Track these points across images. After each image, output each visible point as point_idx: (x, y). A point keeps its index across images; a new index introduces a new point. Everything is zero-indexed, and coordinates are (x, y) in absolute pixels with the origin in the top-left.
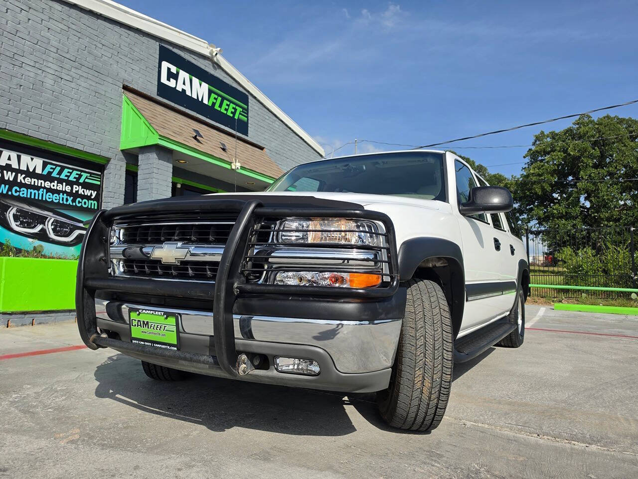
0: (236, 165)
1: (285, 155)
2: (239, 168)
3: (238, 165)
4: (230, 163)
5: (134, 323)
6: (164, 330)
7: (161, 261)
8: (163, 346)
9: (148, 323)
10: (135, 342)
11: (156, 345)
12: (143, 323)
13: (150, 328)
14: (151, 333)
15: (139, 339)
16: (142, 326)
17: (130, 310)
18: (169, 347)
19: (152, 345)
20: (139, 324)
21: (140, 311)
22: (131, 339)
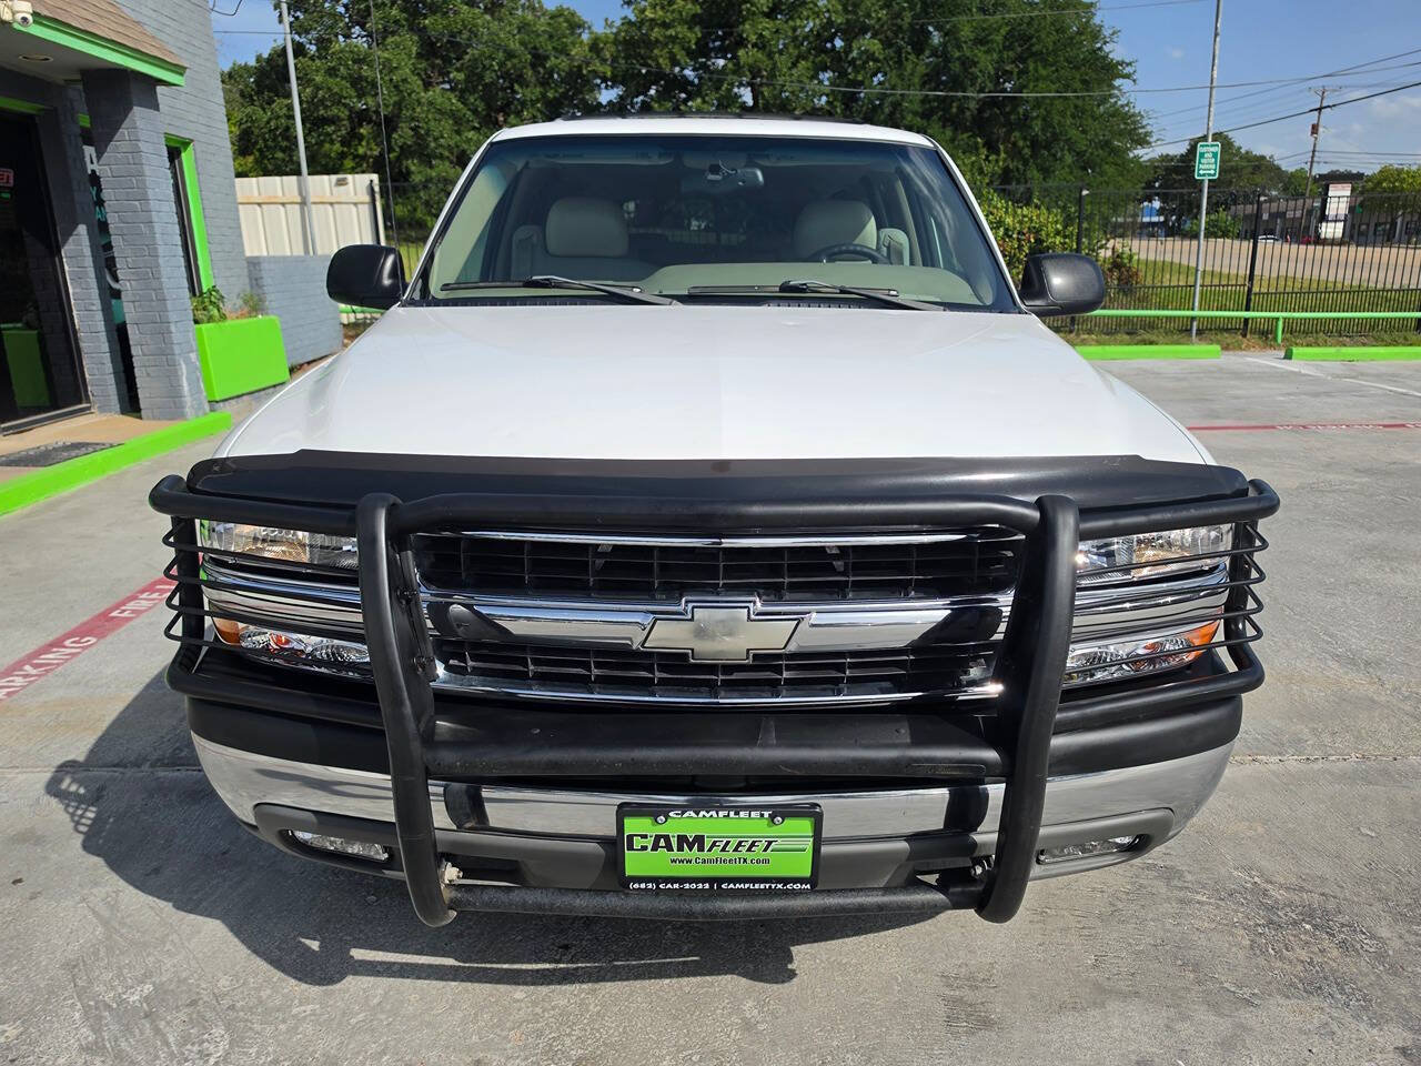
0: (16, 9)
2: (31, 19)
3: (24, 8)
5: (638, 843)
6: (765, 850)
7: (686, 654)
8: (757, 886)
9: (700, 840)
10: (643, 886)
11: (732, 886)
12: (682, 839)
13: (710, 850)
14: (710, 861)
15: (656, 880)
16: (675, 848)
17: (623, 811)
18: (780, 886)
19: (712, 887)
20: (662, 843)
21: (671, 814)
22: (624, 882)
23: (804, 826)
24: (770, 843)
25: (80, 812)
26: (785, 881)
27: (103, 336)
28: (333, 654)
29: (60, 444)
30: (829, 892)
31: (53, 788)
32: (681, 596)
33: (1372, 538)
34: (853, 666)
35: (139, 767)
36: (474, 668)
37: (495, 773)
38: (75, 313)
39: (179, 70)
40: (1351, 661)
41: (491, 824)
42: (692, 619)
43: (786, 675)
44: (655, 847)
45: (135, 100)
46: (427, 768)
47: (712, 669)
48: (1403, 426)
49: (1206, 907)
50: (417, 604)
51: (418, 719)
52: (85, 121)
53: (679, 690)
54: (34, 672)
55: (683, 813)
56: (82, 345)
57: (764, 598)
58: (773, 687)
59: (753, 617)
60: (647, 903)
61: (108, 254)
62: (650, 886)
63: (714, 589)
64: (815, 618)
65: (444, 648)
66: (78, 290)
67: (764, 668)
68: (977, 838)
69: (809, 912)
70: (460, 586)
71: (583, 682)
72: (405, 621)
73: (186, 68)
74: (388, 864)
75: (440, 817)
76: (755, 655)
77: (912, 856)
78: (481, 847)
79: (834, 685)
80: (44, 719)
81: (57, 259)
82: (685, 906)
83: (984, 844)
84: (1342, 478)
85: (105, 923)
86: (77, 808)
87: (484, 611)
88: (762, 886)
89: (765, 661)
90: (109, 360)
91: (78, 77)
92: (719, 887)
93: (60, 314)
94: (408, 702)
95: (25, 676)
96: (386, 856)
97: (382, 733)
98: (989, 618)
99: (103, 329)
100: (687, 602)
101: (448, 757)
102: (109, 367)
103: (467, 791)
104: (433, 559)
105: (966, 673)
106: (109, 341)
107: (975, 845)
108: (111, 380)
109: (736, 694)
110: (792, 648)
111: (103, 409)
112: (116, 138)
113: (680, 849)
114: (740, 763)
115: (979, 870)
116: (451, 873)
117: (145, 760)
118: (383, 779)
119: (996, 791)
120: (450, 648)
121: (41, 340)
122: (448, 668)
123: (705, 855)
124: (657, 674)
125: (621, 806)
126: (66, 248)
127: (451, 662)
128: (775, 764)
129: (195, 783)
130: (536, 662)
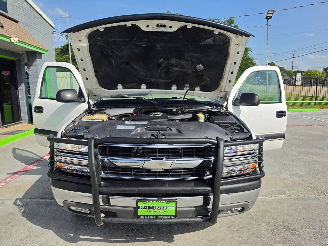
0: (15, 40)
1: (31, 27)
2: (18, 42)
3: (17, 40)
4: (10, 38)
5: (140, 208)
6: (166, 209)
7: (151, 169)
8: (164, 217)
9: (153, 207)
10: (141, 217)
11: (159, 217)
12: (149, 207)
13: (155, 209)
14: (155, 211)
15: (144, 216)
16: (148, 209)
17: (138, 201)
18: (169, 217)
19: (155, 217)
20: (145, 208)
21: (147, 201)
22: (137, 216)
23: (174, 204)
24: (167, 208)
25: (21, 209)
26: (170, 216)
27: (26, 107)
28: (81, 170)
29: (15, 130)
30: (179, 218)
31: (15, 204)
32: (150, 157)
33: (303, 150)
34: (183, 172)
35: (35, 199)
36: (109, 172)
37: (113, 192)
38: (20, 102)
39: (47, 51)
40: (297, 175)
41: (111, 205)
42: (152, 162)
43: (170, 173)
44: (144, 209)
45: (37, 57)
46: (99, 191)
47: (156, 172)
48: (311, 126)
49: (263, 226)
50: (98, 159)
51: (98, 181)
52: (26, 61)
53: (149, 177)
54: (11, 179)
55: (150, 201)
56: (21, 108)
57: (166, 158)
58: (168, 176)
59: (164, 161)
60: (142, 221)
61: (29, 89)
62: (143, 217)
63: (156, 156)
64: (176, 162)
65: (103, 168)
66: (21, 97)
67: (166, 172)
68: (208, 207)
69: (175, 222)
70: (107, 156)
71: (130, 175)
72: (96, 162)
73: (48, 51)
74: (90, 214)
75: (101, 203)
76: (164, 169)
77: (195, 211)
78: (109, 209)
79: (180, 175)
80: (13, 189)
81: (17, 90)
82: (150, 221)
83: (210, 208)
84: (298, 137)
85: (29, 231)
86: (21, 208)
87: (111, 161)
88: (165, 217)
89: (166, 170)
90: (27, 112)
91: (26, 53)
92: (157, 217)
93: (17, 102)
94: (96, 178)
95: (9, 180)
96: (89, 212)
97: (91, 185)
98: (210, 162)
99: (26, 105)
100: (151, 159)
101: (104, 189)
102: (27, 113)
103: (107, 197)
104: (102, 150)
105: (206, 173)
106: (27, 108)
107: (208, 209)
108: (27, 116)
109: (161, 177)
110: (171, 168)
111: (25, 123)
112: (33, 65)
113: (149, 209)
114: (161, 190)
115: (209, 214)
116: (103, 215)
117: (36, 197)
118: (91, 195)
119: (212, 197)
120: (105, 168)
121: (12, 107)
122: (104, 172)
123: (154, 210)
124: (145, 173)
125: (137, 200)
126: (20, 88)
127: (104, 171)
128: (167, 191)
129: (48, 202)
130: (121, 171)
